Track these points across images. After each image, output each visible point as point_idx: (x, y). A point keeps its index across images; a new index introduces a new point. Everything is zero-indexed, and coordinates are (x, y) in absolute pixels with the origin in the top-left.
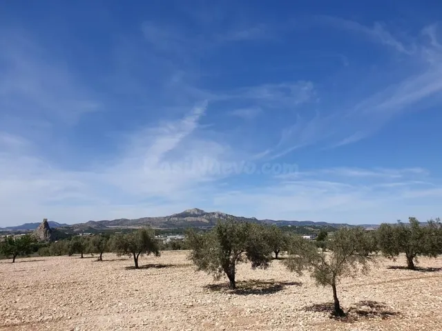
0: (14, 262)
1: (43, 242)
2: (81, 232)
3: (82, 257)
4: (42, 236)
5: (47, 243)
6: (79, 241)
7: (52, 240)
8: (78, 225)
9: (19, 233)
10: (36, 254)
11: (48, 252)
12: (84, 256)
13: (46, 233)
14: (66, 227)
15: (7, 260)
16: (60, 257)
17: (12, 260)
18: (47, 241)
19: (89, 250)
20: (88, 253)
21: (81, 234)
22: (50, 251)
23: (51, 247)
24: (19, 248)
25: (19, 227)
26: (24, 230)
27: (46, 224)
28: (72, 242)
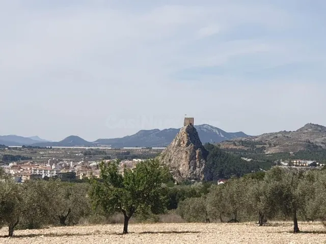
0: (126, 231)
1: (187, 182)
2: (285, 156)
3: (296, 230)
4: (184, 168)
5: (197, 185)
6: (285, 181)
7: (210, 178)
8: (275, 136)
9: (128, 156)
10: (173, 213)
11: (203, 209)
12: (302, 226)
13: (192, 158)
14: (243, 143)
15: (109, 227)
16: (235, 227)
17: (120, 228)
18: (197, 179)
19: (316, 210)
20: (313, 219)
21: (285, 164)
22: (209, 208)
23: (211, 198)
24: (136, 195)
25: (128, 140)
26: (139, 149)
27: (192, 132)
28: (266, 185)
